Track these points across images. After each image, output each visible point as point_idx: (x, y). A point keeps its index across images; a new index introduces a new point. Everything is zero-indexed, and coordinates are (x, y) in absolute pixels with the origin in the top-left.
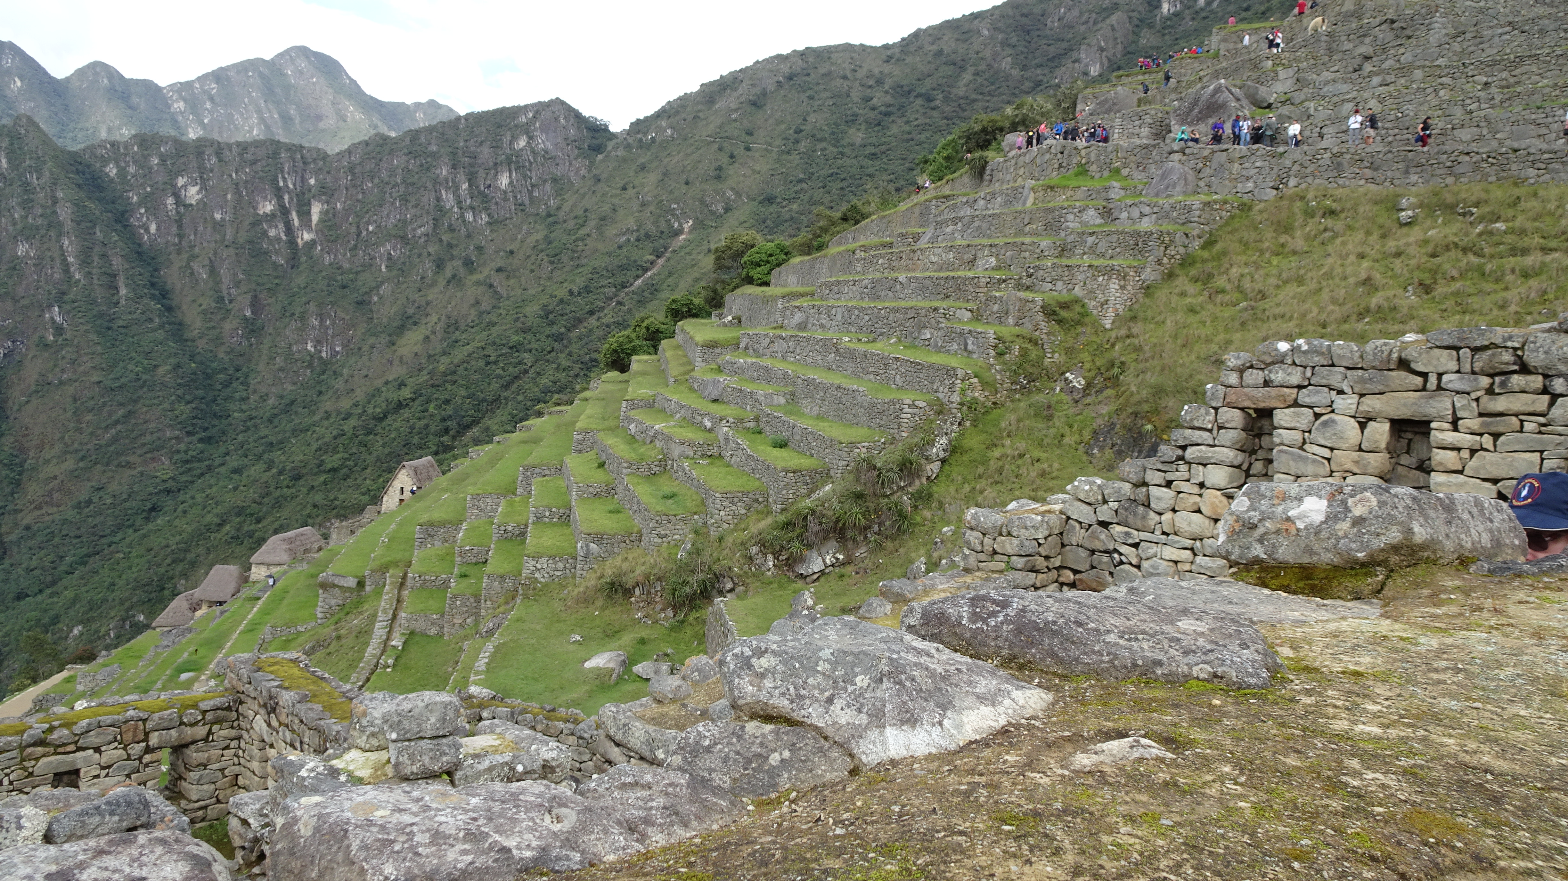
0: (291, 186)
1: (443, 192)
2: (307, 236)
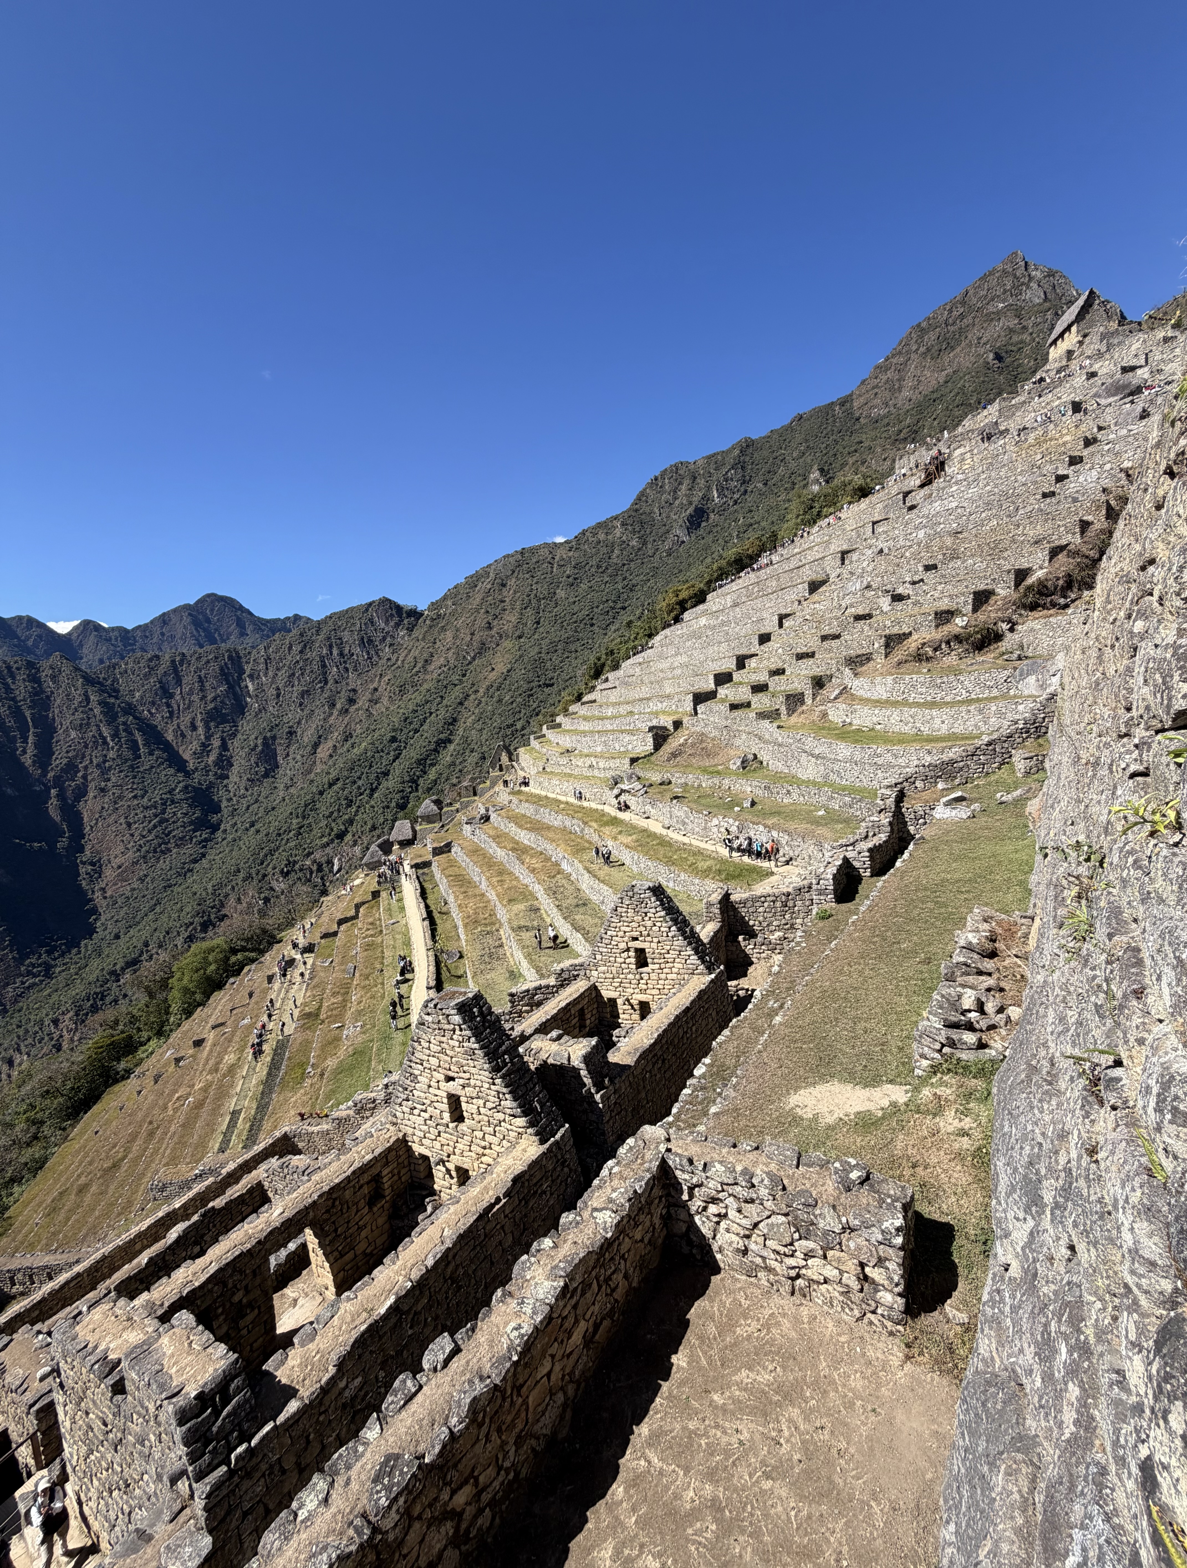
0: (233, 672)
2: (248, 700)
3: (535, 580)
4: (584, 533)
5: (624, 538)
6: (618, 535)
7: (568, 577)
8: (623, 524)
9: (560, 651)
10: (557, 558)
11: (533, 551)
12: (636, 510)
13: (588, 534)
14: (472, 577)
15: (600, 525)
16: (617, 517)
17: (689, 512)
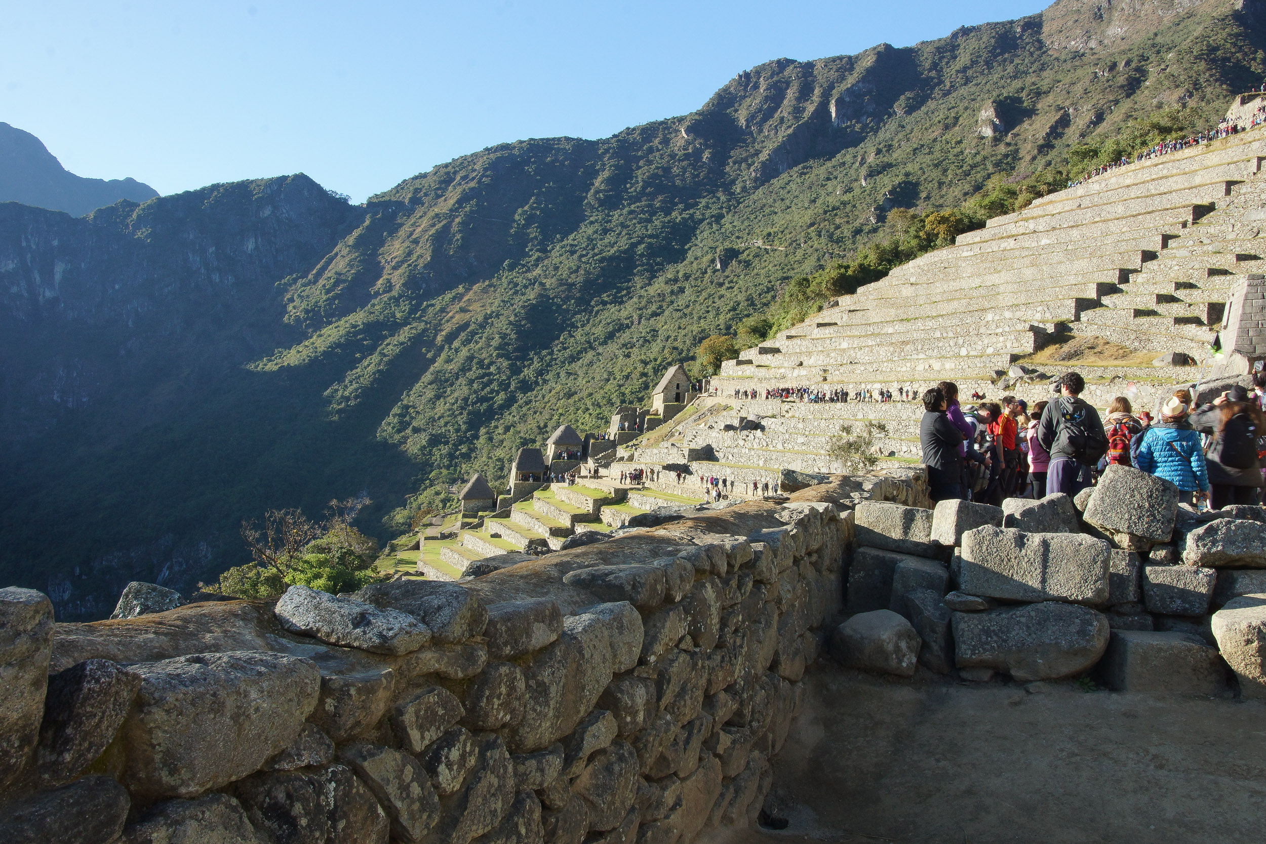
0: (34, 247)
1: (190, 255)
2: (48, 294)
4: (629, 131)
5: (690, 150)
6: (681, 143)
7: (598, 192)
8: (689, 130)
11: (549, 144)
12: (714, 115)
13: (636, 134)
14: (446, 166)
15: (654, 127)
16: (681, 120)
17: (790, 131)
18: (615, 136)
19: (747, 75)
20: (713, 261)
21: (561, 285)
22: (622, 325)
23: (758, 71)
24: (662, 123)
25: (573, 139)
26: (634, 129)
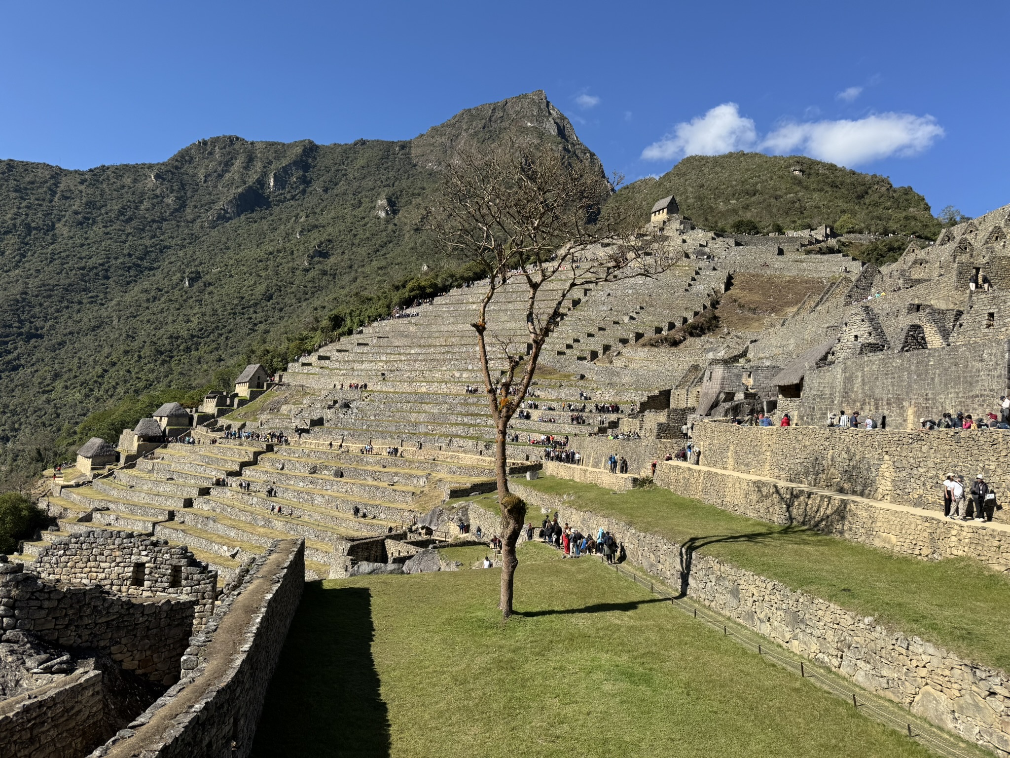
3: (24, 204)
4: (103, 169)
5: (158, 192)
6: (150, 185)
7: (76, 213)
8: (157, 177)
9: (55, 298)
10: (62, 186)
11: (27, 167)
12: (177, 168)
13: (109, 172)
15: (126, 168)
16: (151, 167)
17: (240, 190)
18: (91, 170)
19: (205, 143)
20: (182, 280)
21: (44, 285)
22: (103, 322)
23: (215, 141)
24: (134, 167)
25: (52, 167)
26: (108, 168)
